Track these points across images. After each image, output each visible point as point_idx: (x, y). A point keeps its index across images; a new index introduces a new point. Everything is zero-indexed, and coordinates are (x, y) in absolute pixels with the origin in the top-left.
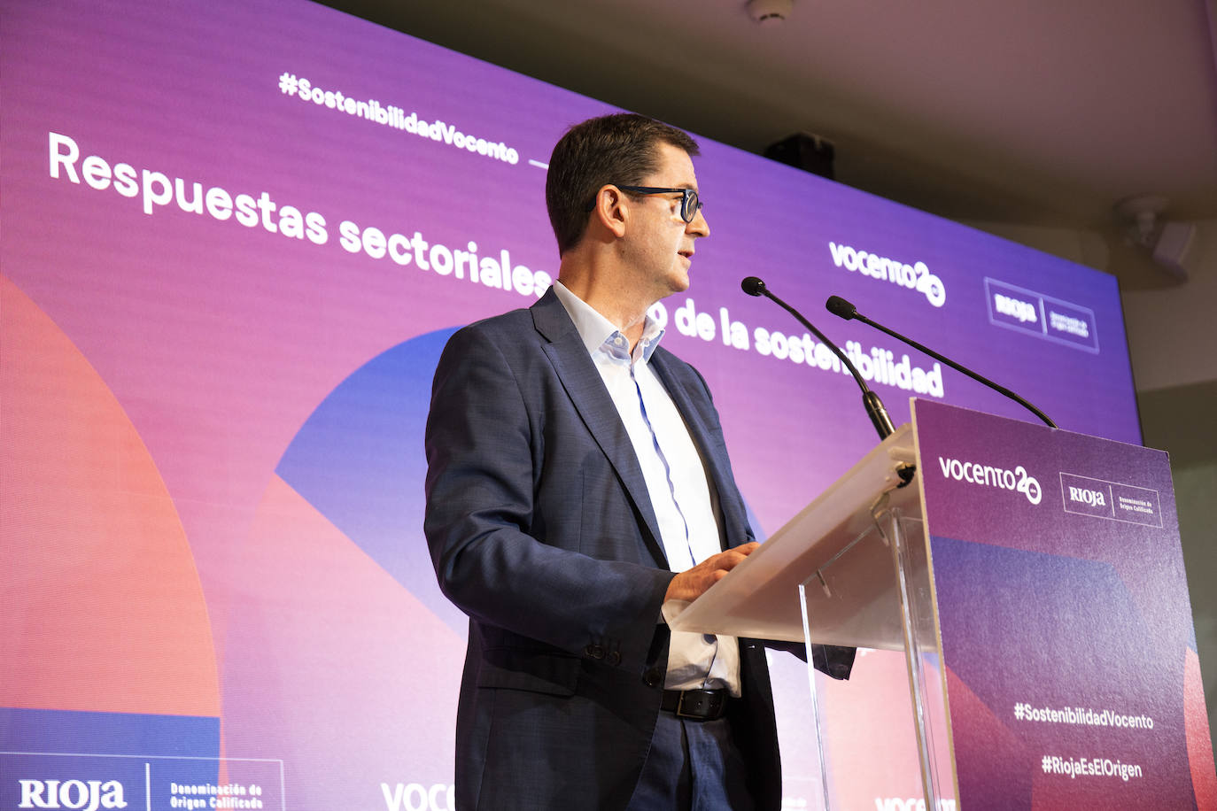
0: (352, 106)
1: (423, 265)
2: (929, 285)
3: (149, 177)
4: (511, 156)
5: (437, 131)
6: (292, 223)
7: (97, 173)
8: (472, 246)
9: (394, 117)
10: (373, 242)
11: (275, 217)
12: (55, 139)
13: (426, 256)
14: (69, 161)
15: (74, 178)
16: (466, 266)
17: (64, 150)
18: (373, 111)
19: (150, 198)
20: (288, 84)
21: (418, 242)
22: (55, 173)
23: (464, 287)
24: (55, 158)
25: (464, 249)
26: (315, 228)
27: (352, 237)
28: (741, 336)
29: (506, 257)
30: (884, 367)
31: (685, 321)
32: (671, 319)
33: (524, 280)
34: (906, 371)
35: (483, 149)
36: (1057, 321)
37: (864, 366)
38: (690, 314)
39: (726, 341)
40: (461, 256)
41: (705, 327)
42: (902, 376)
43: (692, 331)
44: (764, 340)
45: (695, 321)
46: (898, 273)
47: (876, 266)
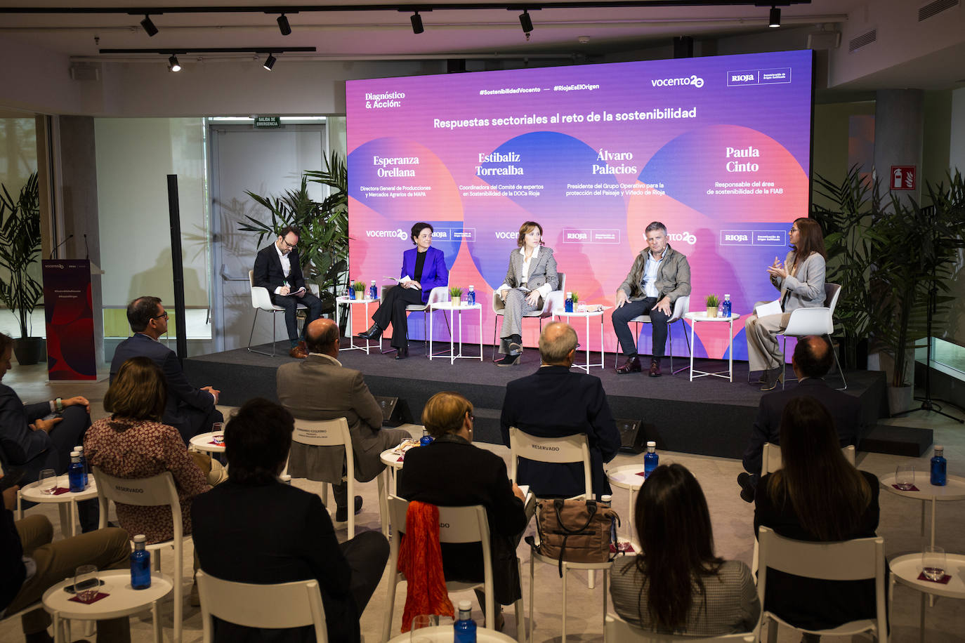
0: (496, 92)
1: (512, 123)
2: (697, 81)
3: (452, 122)
4: (538, 90)
5: (519, 90)
6: (482, 123)
7: (443, 124)
8: (525, 116)
9: (508, 91)
10: (500, 122)
11: (478, 123)
12: (435, 120)
13: (513, 121)
14: (438, 124)
15: (439, 127)
16: (523, 121)
17: (437, 122)
18: (502, 92)
19: (452, 126)
20: (482, 93)
21: (511, 119)
22: (435, 127)
23: (524, 126)
24: (435, 123)
25: (523, 117)
26: (486, 122)
27: (494, 122)
28: (610, 118)
29: (534, 116)
30: (669, 114)
31: (590, 118)
32: (585, 119)
33: (539, 120)
34: (679, 112)
35: (530, 90)
36: (767, 77)
37: (660, 115)
38: (592, 116)
39: (605, 120)
40: (522, 119)
41: (597, 118)
42: (677, 115)
43: (592, 120)
44: (619, 117)
45: (594, 118)
46: (682, 81)
47: (671, 82)
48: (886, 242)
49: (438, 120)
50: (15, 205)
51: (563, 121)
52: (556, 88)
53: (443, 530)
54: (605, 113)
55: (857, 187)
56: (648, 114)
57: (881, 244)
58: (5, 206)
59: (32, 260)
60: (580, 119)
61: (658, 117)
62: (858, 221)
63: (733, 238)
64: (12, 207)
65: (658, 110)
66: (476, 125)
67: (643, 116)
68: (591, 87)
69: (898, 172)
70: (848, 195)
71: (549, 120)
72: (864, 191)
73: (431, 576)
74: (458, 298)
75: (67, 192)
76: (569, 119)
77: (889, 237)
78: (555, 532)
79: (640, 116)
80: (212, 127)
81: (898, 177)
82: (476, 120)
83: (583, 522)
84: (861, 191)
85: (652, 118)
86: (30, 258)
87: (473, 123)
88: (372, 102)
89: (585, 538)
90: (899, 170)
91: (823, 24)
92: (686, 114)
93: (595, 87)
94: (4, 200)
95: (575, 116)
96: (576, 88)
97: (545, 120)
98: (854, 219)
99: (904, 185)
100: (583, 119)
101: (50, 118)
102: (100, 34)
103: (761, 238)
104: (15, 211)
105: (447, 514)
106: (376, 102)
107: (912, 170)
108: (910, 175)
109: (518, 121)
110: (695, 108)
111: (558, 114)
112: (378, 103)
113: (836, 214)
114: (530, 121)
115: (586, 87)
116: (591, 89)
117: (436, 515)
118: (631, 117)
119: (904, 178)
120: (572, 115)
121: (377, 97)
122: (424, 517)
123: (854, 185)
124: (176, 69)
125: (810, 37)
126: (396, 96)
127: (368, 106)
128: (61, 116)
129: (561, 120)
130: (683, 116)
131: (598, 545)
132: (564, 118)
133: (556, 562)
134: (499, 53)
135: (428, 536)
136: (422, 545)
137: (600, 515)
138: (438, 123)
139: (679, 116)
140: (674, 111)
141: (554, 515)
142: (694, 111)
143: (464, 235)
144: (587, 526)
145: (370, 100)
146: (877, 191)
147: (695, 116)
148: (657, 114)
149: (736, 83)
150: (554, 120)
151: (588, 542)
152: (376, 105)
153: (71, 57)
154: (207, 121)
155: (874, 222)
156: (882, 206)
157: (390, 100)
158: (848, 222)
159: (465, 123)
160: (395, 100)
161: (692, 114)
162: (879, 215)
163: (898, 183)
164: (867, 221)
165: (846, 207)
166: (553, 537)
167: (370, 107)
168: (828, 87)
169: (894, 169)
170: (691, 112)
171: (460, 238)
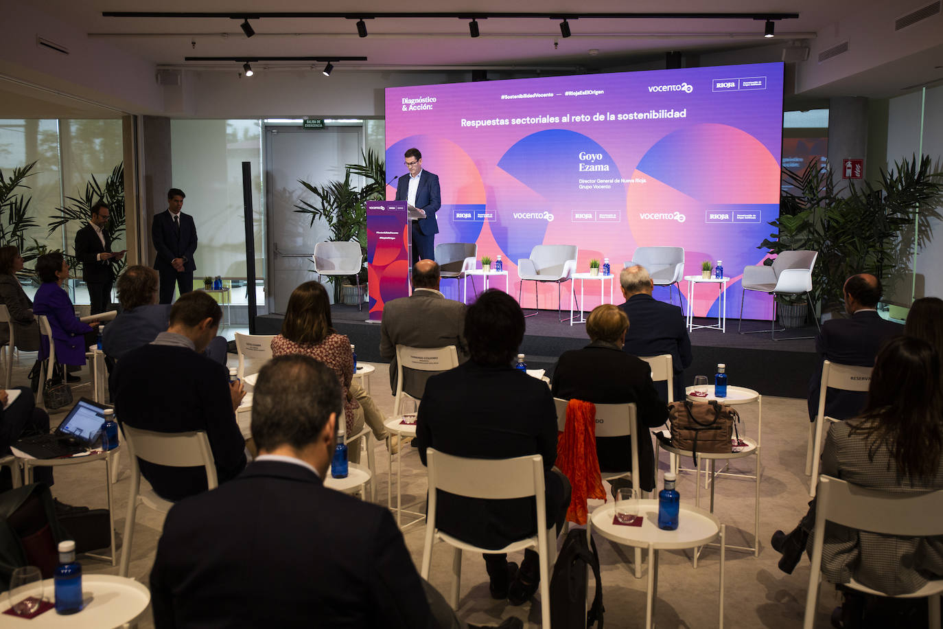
0: (515, 97)
1: (529, 123)
2: (687, 88)
3: (477, 122)
4: (552, 95)
5: (535, 95)
6: (502, 122)
7: (469, 124)
8: (540, 116)
9: (525, 96)
10: (518, 121)
11: (499, 122)
12: (462, 120)
13: (530, 121)
15: (465, 125)
16: (538, 121)
18: (521, 96)
19: (477, 125)
20: (503, 97)
21: (528, 119)
22: (462, 125)
23: (539, 124)
25: (538, 117)
26: (507, 122)
27: (514, 122)
28: (613, 117)
29: (548, 116)
30: (663, 114)
31: (596, 118)
32: (592, 119)
33: (552, 120)
34: (672, 113)
35: (545, 95)
36: (746, 84)
37: (656, 115)
38: (597, 116)
39: (608, 119)
40: (537, 119)
41: (602, 118)
42: (670, 115)
43: (597, 120)
44: (620, 117)
45: (599, 117)
46: (674, 88)
47: (665, 88)
48: (842, 220)
49: (465, 120)
50: (102, 192)
51: (573, 121)
52: (567, 94)
53: (598, 425)
54: (608, 113)
55: (816, 176)
56: (645, 114)
57: (837, 222)
58: (94, 193)
59: (116, 238)
60: (587, 118)
61: (654, 117)
62: (818, 203)
63: (716, 217)
64: (99, 193)
65: (654, 111)
66: (498, 124)
67: (641, 116)
68: (597, 93)
69: (849, 165)
70: (809, 183)
71: (561, 119)
72: (821, 180)
73: (589, 465)
74: (488, 266)
75: (149, 179)
76: (578, 119)
77: (843, 215)
78: (686, 428)
79: (639, 116)
80: (267, 128)
81: (849, 168)
82: (498, 120)
83: (711, 418)
84: (820, 178)
85: (648, 118)
86: (114, 236)
87: (495, 122)
88: (408, 105)
89: (712, 432)
90: (850, 163)
91: (794, 41)
92: (677, 115)
93: (600, 92)
94: (93, 188)
95: (583, 116)
96: (584, 93)
97: (557, 120)
98: (815, 201)
99: (854, 174)
100: (589, 118)
101: (136, 117)
102: (197, 40)
103: (740, 217)
104: (102, 197)
105: (603, 410)
106: (411, 106)
107: (860, 162)
108: (858, 167)
109: (534, 121)
110: (685, 110)
111: (568, 115)
112: (413, 106)
113: (799, 198)
114: (544, 120)
115: (592, 92)
116: (597, 94)
117: (593, 411)
118: (631, 117)
119: (854, 169)
120: (580, 116)
121: (412, 102)
122: (583, 413)
123: (814, 173)
124: (250, 74)
125: (784, 51)
126: (429, 100)
127: (404, 109)
128: (144, 116)
129: (571, 119)
130: (675, 117)
131: (725, 438)
132: (573, 118)
133: (690, 454)
134: (516, 65)
135: (586, 430)
136: (582, 438)
137: (725, 412)
138: (465, 123)
139: (672, 116)
140: (667, 112)
141: (684, 413)
142: (685, 112)
143: (486, 216)
144: (714, 422)
145: (406, 104)
146: (831, 180)
147: (685, 116)
148: (653, 115)
149: (719, 89)
150: (565, 119)
151: (715, 435)
152: (411, 108)
153: (158, 65)
154: (263, 123)
155: (829, 205)
156: (835, 192)
157: (423, 104)
158: (809, 205)
159: (488, 123)
160: (428, 104)
161: (683, 114)
162: (834, 199)
163: (849, 172)
164: (823, 203)
165: (807, 192)
166: (685, 432)
167: (406, 109)
168: (796, 93)
169: (846, 161)
170: (682, 113)
171: (483, 219)
